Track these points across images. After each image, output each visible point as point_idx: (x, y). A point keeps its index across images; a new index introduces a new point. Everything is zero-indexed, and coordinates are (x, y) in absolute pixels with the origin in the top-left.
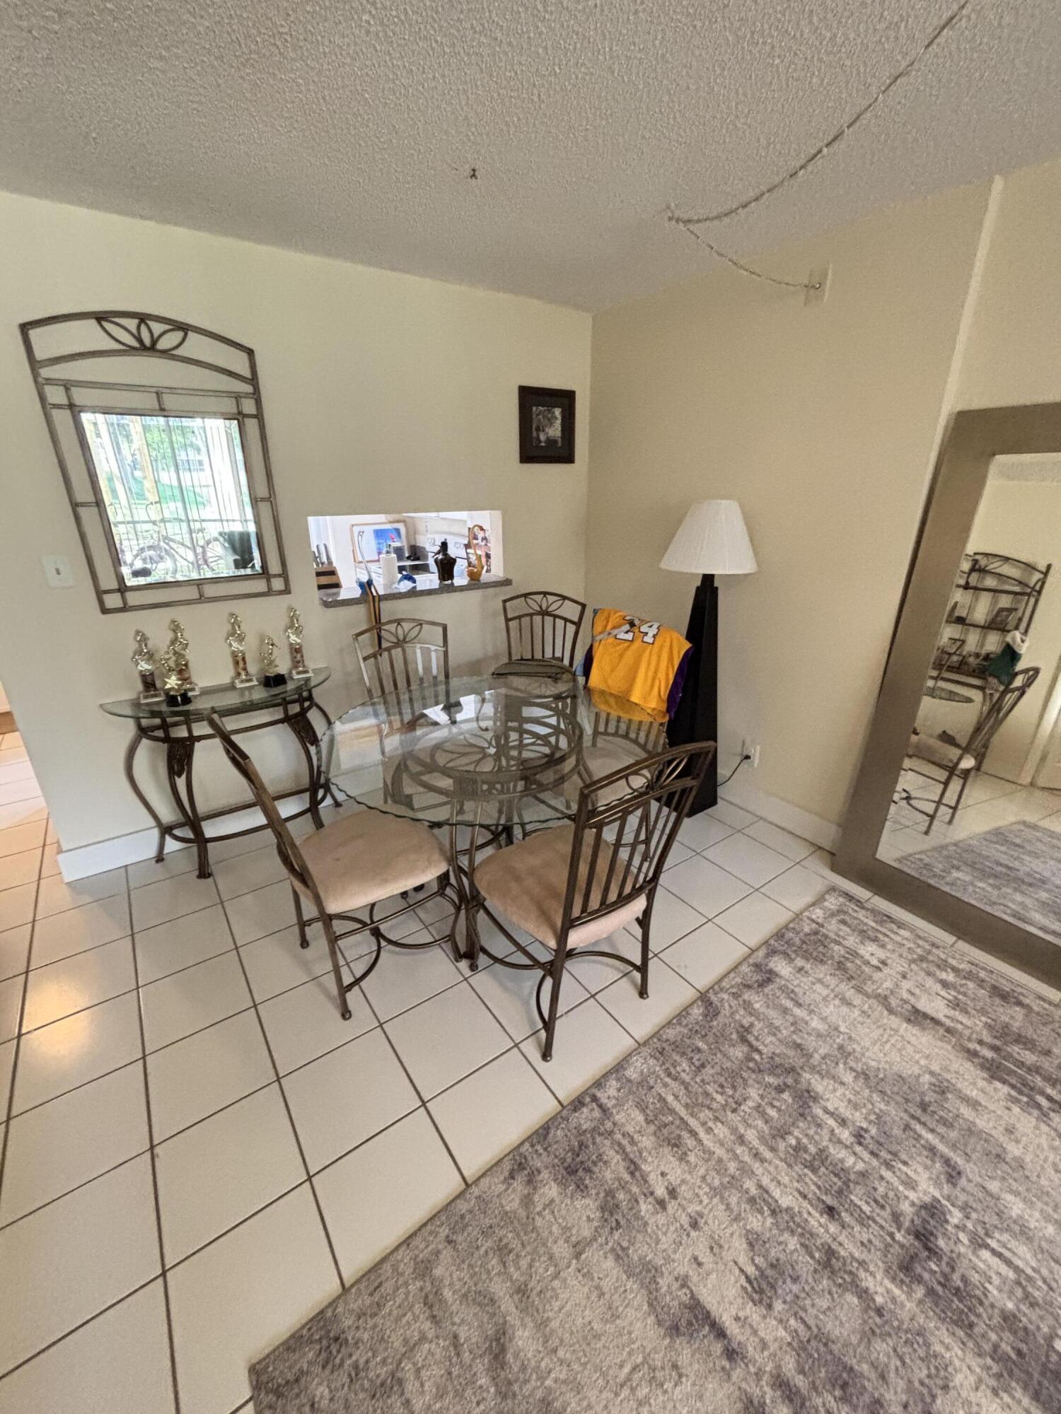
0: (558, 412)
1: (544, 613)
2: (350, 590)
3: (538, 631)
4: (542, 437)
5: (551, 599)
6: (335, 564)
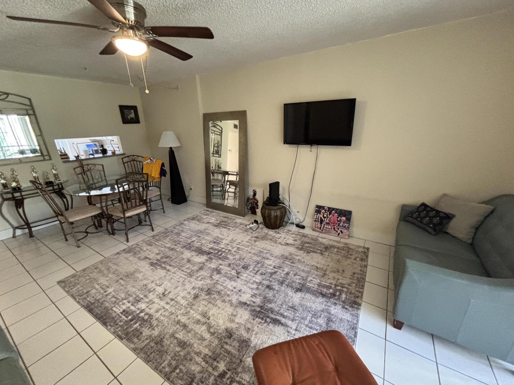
0: (132, 111)
1: (134, 160)
2: (72, 158)
3: (133, 165)
4: (129, 117)
5: (135, 157)
6: (67, 153)
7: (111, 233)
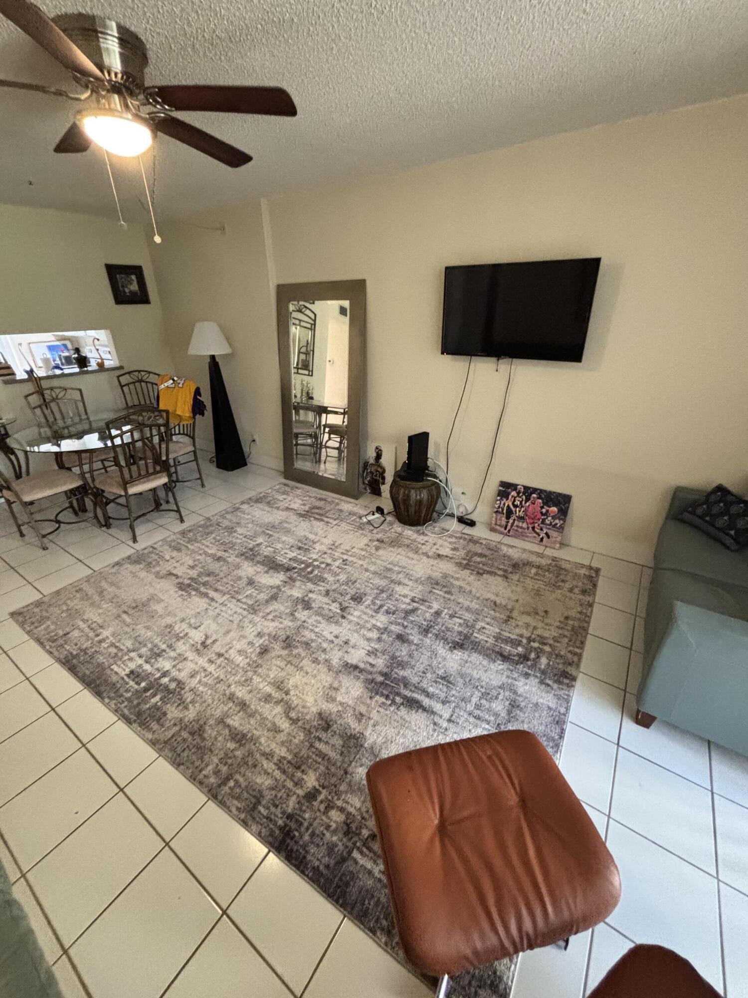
0: (133, 277)
1: (141, 381)
2: (21, 375)
3: (139, 390)
5: (143, 373)
6: (9, 363)
7: (103, 523)
